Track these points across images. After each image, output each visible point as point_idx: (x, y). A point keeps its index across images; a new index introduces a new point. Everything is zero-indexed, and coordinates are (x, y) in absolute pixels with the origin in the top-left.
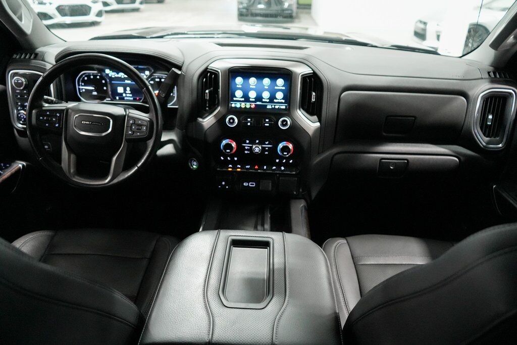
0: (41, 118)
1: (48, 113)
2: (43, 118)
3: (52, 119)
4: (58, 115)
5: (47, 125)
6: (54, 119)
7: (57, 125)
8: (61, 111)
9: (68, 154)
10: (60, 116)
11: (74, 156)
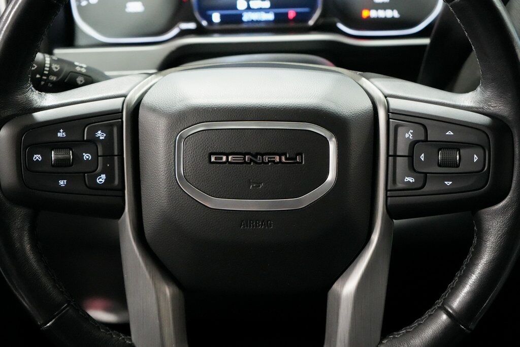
0: (37, 157)
1: (61, 134)
2: (46, 157)
3: (78, 158)
4: (101, 135)
5: (62, 183)
6: (87, 156)
7: (102, 179)
8: (108, 118)
9: (155, 284)
10: (110, 136)
11: (176, 290)
